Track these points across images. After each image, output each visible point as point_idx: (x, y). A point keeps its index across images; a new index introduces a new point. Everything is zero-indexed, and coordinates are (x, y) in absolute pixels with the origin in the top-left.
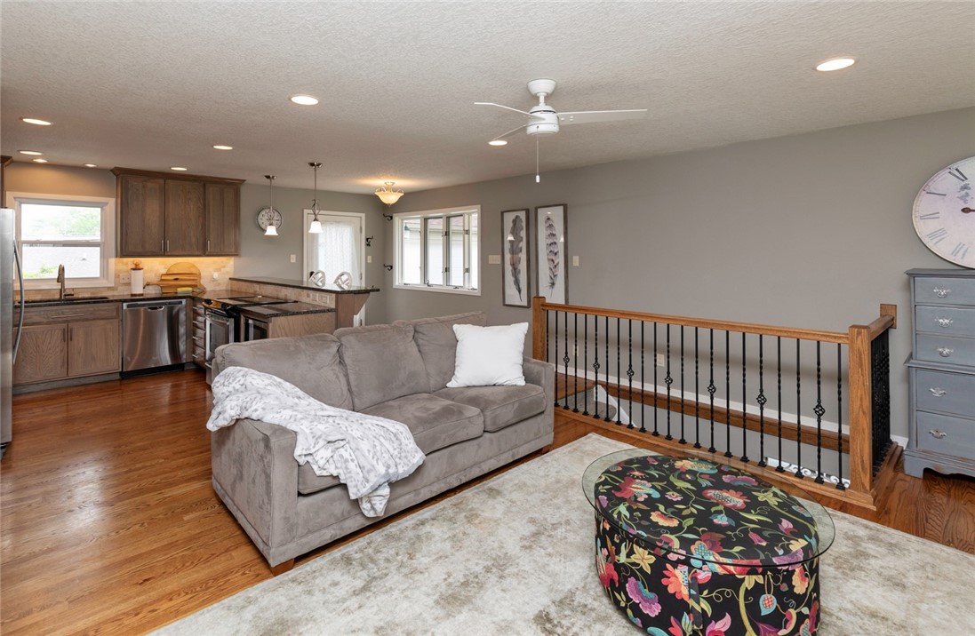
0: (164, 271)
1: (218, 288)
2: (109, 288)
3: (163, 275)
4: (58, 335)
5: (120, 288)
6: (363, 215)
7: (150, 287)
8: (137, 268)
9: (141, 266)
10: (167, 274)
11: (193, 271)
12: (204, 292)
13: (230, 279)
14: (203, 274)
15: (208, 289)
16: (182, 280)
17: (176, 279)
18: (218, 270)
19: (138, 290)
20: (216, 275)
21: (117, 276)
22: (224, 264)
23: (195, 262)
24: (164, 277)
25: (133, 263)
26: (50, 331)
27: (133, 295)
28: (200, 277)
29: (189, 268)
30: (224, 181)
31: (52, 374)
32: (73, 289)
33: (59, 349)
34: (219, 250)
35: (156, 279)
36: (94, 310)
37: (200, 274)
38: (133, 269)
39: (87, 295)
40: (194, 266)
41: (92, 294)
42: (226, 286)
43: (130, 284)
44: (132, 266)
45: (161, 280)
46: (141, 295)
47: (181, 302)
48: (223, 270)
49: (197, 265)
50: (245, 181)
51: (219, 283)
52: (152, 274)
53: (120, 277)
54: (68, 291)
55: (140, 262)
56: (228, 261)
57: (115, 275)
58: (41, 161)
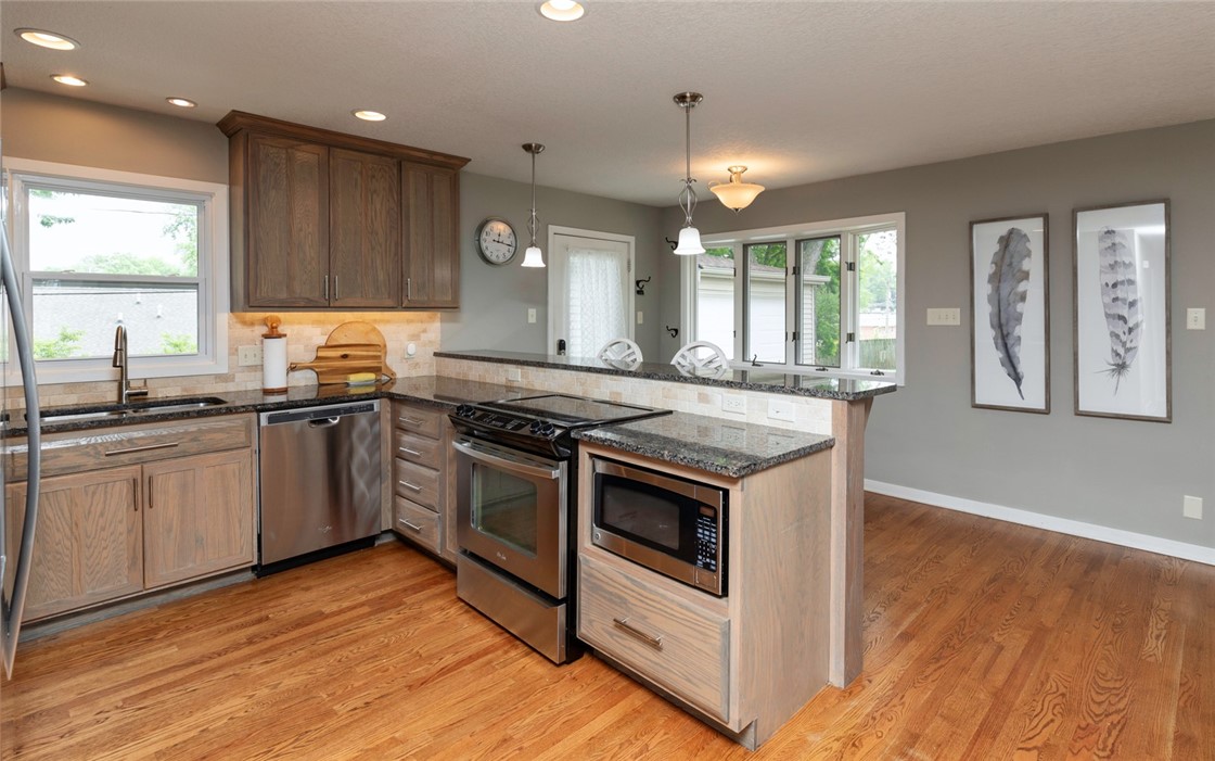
0: (322, 341)
1: (414, 374)
2: (219, 378)
3: (319, 348)
4: (121, 491)
5: (239, 376)
6: (632, 239)
7: (297, 374)
8: (273, 334)
9: (281, 330)
10: (327, 347)
11: (374, 339)
12: (392, 381)
13: (436, 354)
14: (390, 346)
15: (399, 376)
16: (355, 358)
17: (345, 357)
18: (415, 337)
19: (276, 379)
20: (412, 348)
21: (233, 351)
22: (424, 326)
23: (375, 321)
24: (322, 354)
25: (264, 322)
26: (102, 488)
27: (267, 392)
28: (386, 353)
29: (367, 333)
30: (435, 158)
31: (108, 587)
32: (145, 380)
33: (123, 528)
34: (426, 298)
35: (308, 357)
36: (200, 431)
37: (385, 346)
38: (266, 337)
39: (174, 392)
40: (374, 329)
41: (185, 390)
42: (427, 368)
43: (261, 368)
44: (265, 330)
45: (317, 358)
46: (284, 391)
47: (371, 407)
48: (424, 337)
49: (380, 327)
50: (470, 160)
51: (417, 364)
52: (302, 347)
53: (241, 353)
54: (136, 387)
55: (279, 321)
56: (431, 320)
57: (230, 349)
58: (70, 81)
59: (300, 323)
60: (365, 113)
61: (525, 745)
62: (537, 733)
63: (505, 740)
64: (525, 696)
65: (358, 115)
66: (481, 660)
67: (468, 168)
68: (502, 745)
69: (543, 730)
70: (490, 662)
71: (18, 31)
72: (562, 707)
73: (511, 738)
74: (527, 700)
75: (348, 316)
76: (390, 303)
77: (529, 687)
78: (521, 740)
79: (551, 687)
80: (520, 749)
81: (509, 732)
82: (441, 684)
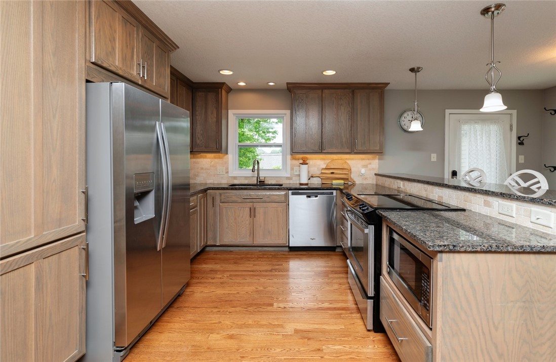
0: (324, 166)
1: (365, 182)
2: (288, 178)
3: (323, 169)
4: (247, 210)
5: (294, 178)
7: (313, 179)
8: (304, 163)
9: (307, 162)
10: (326, 169)
11: (345, 166)
12: (354, 184)
13: (376, 174)
14: (353, 170)
15: (357, 182)
16: (337, 174)
17: (332, 173)
18: (365, 166)
19: (304, 180)
20: (363, 171)
21: (292, 169)
22: (370, 161)
23: (346, 159)
24: (323, 171)
25: (302, 159)
26: (242, 209)
27: (301, 184)
28: (351, 172)
29: (342, 164)
30: (370, 86)
31: (243, 240)
32: (265, 177)
33: (248, 222)
34: (365, 149)
35: (318, 173)
36: (270, 195)
37: (351, 169)
38: (302, 164)
39: (273, 182)
40: (346, 162)
41: (277, 181)
42: (372, 180)
43: (299, 175)
44: (301, 162)
45: (322, 173)
46: (307, 184)
47: (332, 193)
48: (370, 166)
49: (348, 162)
50: (389, 83)
51: (366, 178)
52: (316, 168)
53: (295, 170)
54: (262, 179)
55: (307, 159)
56: (374, 159)
57: (291, 168)
58: (242, 84)
59: (316, 159)
60: (327, 71)
61: (325, 357)
62: (334, 355)
63: (319, 350)
64: (343, 336)
65: (324, 73)
66: (338, 311)
67: (388, 87)
68: (316, 351)
69: (338, 355)
70: (341, 314)
71: (219, 71)
72: (357, 350)
73: (322, 350)
74: (343, 339)
75: (335, 156)
76: (348, 151)
77: (348, 333)
78: (325, 354)
79: (359, 338)
80: (322, 357)
81: (324, 347)
82: (314, 313)
